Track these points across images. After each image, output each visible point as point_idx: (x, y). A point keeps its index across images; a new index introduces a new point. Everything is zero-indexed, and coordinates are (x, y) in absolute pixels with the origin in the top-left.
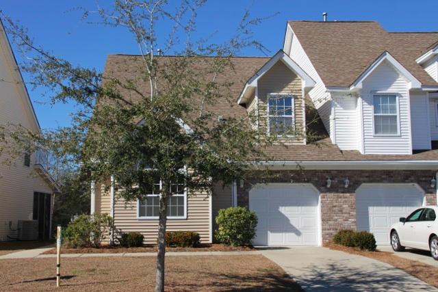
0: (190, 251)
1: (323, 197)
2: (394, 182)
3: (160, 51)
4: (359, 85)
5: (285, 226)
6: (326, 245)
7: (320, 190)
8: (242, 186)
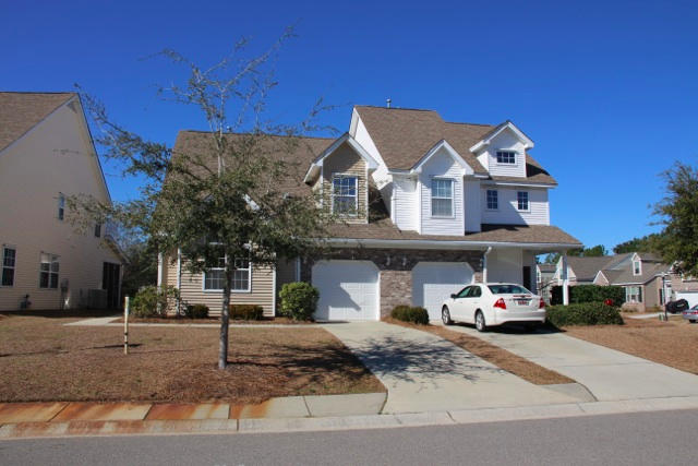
0: (253, 323)
1: (382, 274)
2: (448, 261)
3: (230, 129)
4: (419, 169)
5: (345, 301)
6: (383, 319)
7: (379, 267)
8: (305, 262)
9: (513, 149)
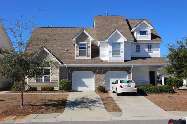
0: (49, 92)
1: (95, 76)
2: (118, 71)
3: (52, 26)
4: (107, 40)
5: (83, 85)
6: (95, 91)
7: (94, 73)
8: (69, 72)
9: (146, 30)
